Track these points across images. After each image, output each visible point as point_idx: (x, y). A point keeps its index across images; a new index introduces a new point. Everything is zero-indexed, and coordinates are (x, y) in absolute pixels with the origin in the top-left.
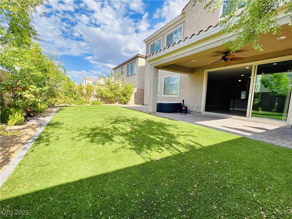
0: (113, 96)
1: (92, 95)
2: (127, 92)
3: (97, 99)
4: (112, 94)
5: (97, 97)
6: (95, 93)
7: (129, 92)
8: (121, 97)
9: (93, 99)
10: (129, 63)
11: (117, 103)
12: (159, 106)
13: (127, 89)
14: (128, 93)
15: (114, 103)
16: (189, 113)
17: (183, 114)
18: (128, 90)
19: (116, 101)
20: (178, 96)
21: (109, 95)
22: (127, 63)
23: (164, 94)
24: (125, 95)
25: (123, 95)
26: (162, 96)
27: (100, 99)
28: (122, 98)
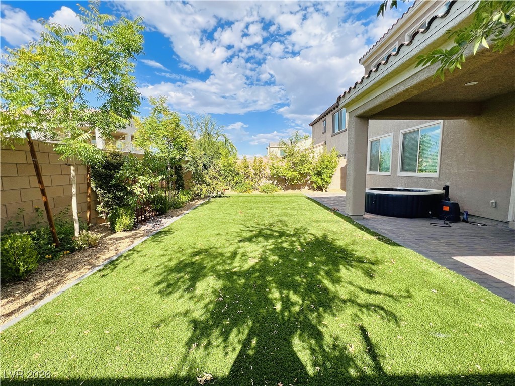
0: (296, 177)
1: (264, 176)
2: (323, 169)
3: (271, 182)
4: (294, 173)
5: (271, 178)
6: (268, 172)
7: (326, 168)
8: (313, 177)
9: (264, 182)
10: (337, 109)
11: (307, 188)
12: (375, 201)
13: (323, 162)
14: (325, 170)
15: (300, 189)
16: (465, 221)
17: (442, 222)
18: (326, 163)
19: (304, 185)
20: (436, 175)
21: (290, 175)
22: (332, 110)
23: (403, 170)
24: (319, 174)
25: (315, 174)
26: (398, 175)
27: (275, 182)
28: (315, 178)
